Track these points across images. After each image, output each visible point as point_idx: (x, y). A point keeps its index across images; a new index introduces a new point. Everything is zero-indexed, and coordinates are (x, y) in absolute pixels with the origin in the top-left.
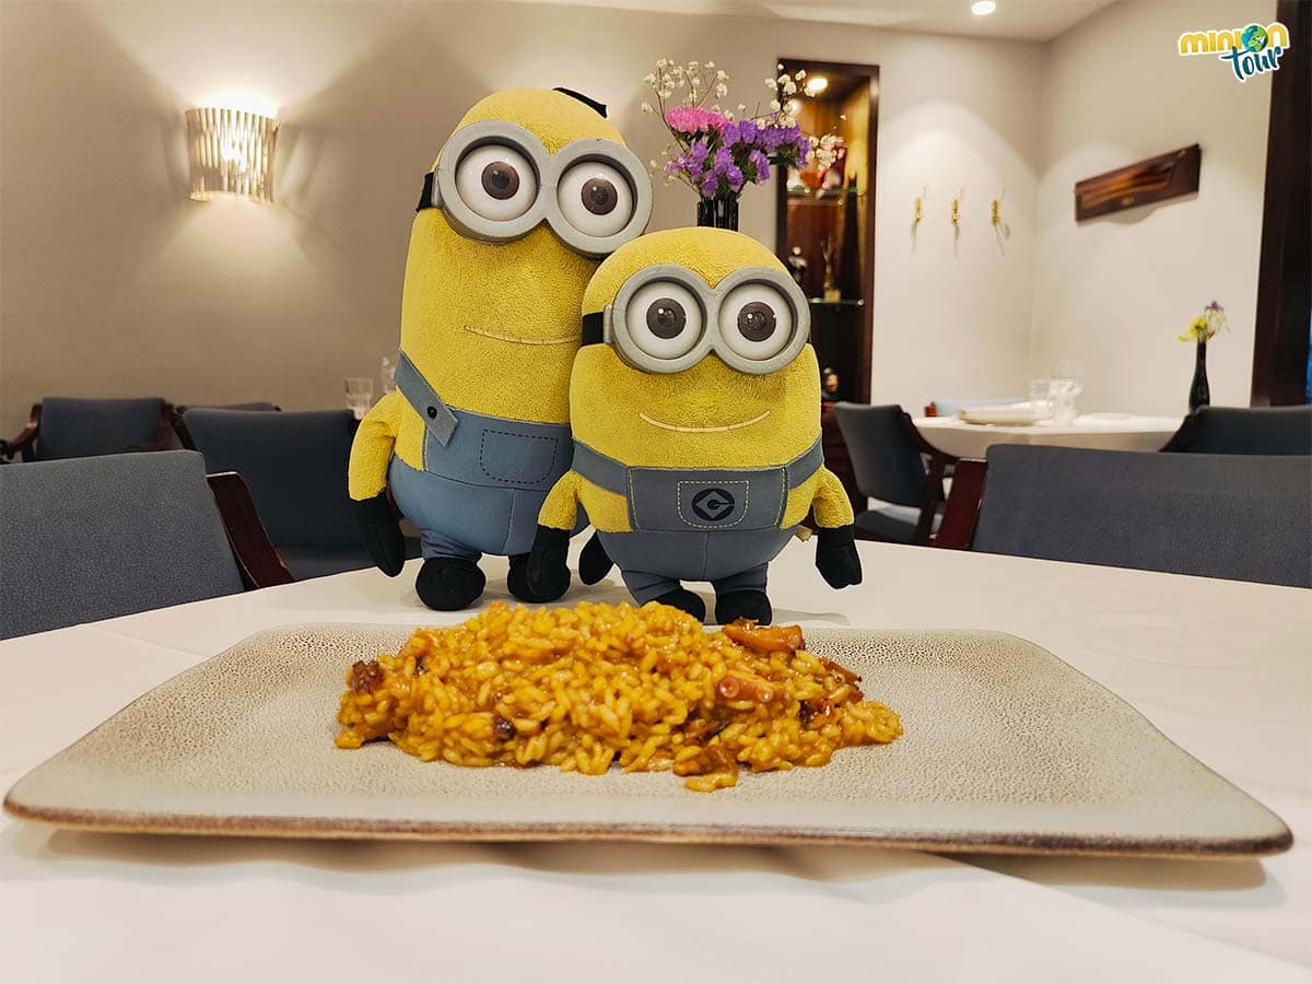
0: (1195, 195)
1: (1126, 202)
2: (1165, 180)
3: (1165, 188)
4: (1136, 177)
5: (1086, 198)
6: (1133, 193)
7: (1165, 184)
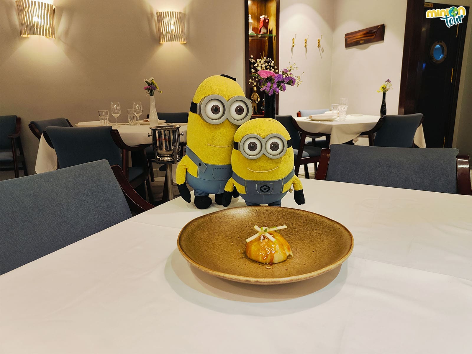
0: (383, 41)
1: (361, 42)
2: (374, 35)
3: (374, 38)
4: (365, 34)
5: (348, 40)
6: (364, 39)
7: (374, 37)
